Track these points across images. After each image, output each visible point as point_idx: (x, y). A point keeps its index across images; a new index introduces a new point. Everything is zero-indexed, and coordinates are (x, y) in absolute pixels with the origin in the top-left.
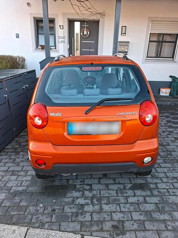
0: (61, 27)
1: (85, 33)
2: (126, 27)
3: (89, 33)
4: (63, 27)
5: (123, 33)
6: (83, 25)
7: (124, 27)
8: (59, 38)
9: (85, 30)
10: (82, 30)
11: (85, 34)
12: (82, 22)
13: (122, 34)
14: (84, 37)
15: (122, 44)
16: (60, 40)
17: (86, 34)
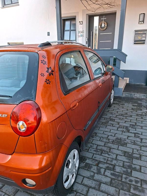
0: (81, 23)
1: (103, 25)
2: (144, 14)
3: (106, 25)
4: (82, 23)
5: (141, 21)
6: (102, 19)
7: (142, 15)
8: (79, 32)
9: (103, 23)
10: (100, 23)
11: (102, 27)
12: (101, 16)
13: (140, 23)
14: (102, 29)
15: (139, 32)
16: (80, 34)
17: (104, 27)
